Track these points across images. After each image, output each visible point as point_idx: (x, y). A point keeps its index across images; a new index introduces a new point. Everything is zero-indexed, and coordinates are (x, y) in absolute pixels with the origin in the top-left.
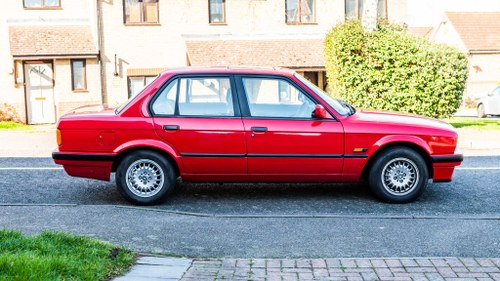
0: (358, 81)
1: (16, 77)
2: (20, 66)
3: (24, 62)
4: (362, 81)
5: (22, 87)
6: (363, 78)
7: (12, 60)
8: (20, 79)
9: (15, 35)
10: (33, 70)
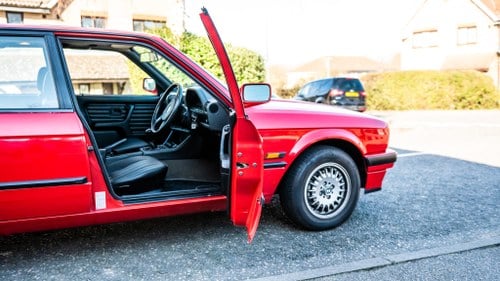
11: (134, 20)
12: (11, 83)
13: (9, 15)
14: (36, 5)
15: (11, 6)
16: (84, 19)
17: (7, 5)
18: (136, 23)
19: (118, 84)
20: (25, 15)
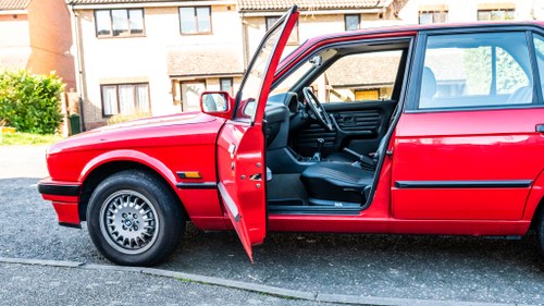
0: (512, 83)
1: (174, 95)
2: (178, 86)
3: (181, 82)
4: (515, 82)
5: (180, 105)
6: (517, 79)
7: (170, 80)
8: (178, 97)
9: (172, 59)
10: (189, 89)
11: (479, 11)
12: (346, 86)
13: (348, 18)
14: (373, 5)
15: (350, 8)
16: (422, 15)
17: (346, 8)
18: (481, 14)
19: (457, 86)
20: (362, 17)
